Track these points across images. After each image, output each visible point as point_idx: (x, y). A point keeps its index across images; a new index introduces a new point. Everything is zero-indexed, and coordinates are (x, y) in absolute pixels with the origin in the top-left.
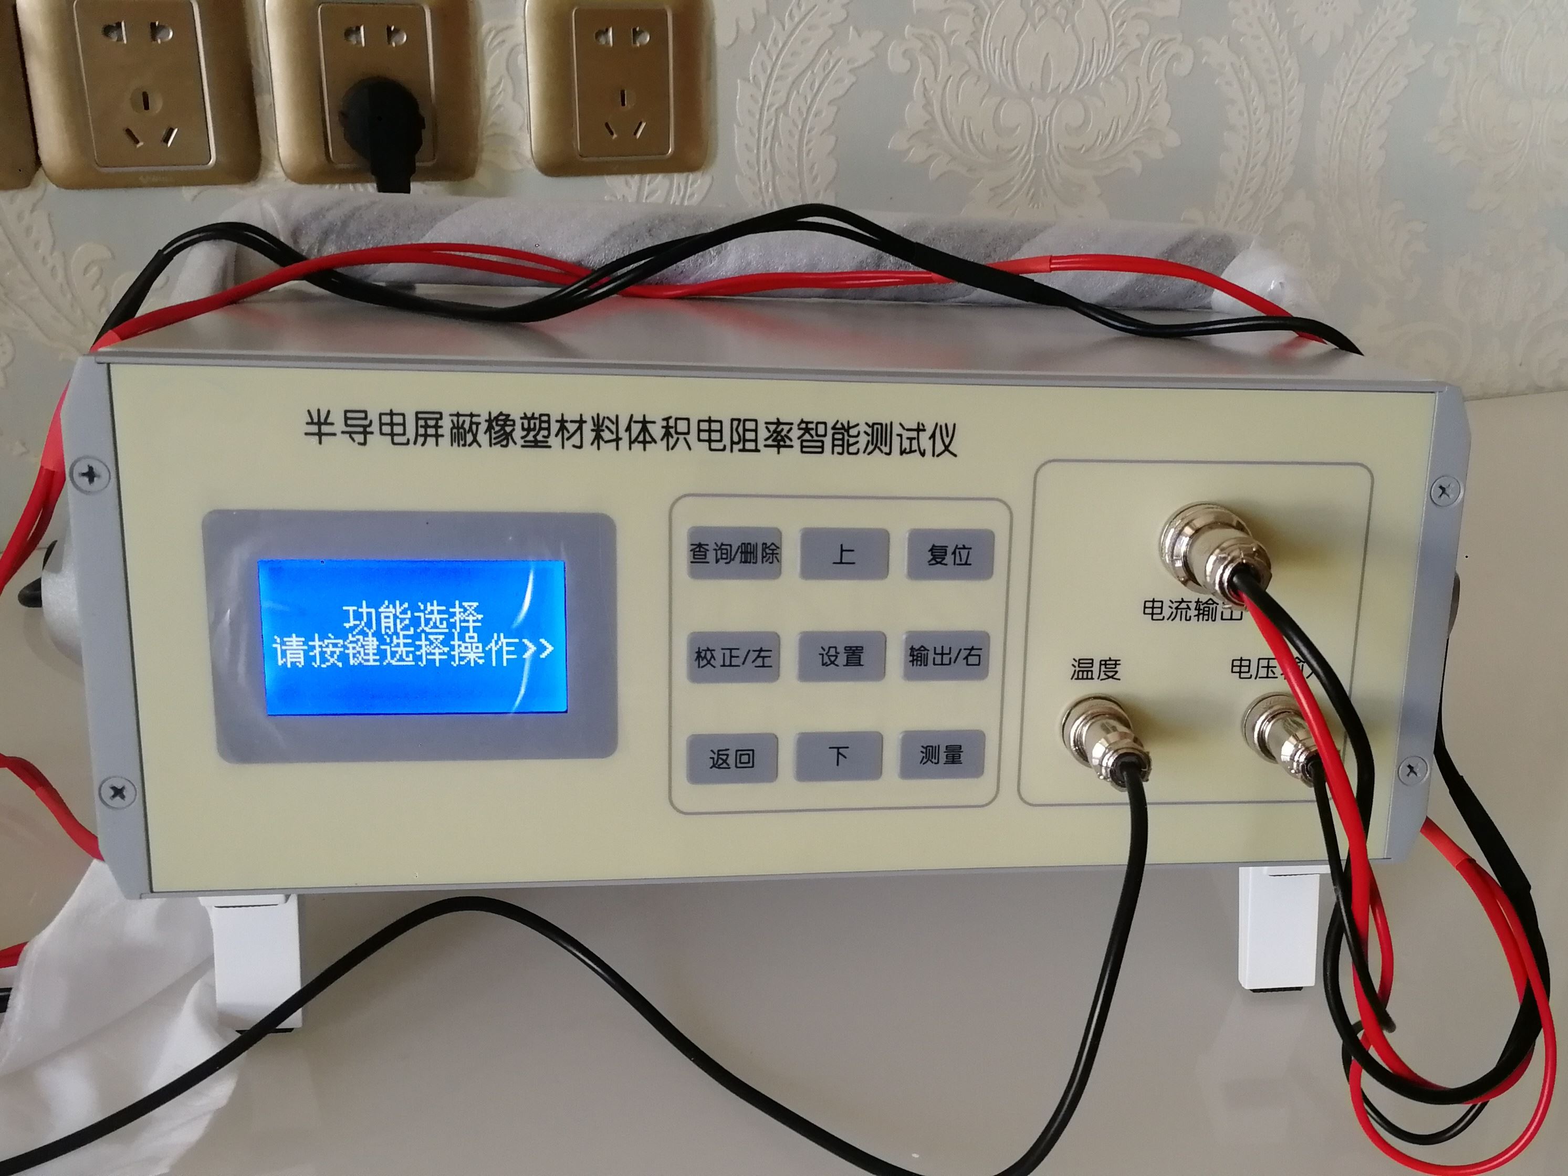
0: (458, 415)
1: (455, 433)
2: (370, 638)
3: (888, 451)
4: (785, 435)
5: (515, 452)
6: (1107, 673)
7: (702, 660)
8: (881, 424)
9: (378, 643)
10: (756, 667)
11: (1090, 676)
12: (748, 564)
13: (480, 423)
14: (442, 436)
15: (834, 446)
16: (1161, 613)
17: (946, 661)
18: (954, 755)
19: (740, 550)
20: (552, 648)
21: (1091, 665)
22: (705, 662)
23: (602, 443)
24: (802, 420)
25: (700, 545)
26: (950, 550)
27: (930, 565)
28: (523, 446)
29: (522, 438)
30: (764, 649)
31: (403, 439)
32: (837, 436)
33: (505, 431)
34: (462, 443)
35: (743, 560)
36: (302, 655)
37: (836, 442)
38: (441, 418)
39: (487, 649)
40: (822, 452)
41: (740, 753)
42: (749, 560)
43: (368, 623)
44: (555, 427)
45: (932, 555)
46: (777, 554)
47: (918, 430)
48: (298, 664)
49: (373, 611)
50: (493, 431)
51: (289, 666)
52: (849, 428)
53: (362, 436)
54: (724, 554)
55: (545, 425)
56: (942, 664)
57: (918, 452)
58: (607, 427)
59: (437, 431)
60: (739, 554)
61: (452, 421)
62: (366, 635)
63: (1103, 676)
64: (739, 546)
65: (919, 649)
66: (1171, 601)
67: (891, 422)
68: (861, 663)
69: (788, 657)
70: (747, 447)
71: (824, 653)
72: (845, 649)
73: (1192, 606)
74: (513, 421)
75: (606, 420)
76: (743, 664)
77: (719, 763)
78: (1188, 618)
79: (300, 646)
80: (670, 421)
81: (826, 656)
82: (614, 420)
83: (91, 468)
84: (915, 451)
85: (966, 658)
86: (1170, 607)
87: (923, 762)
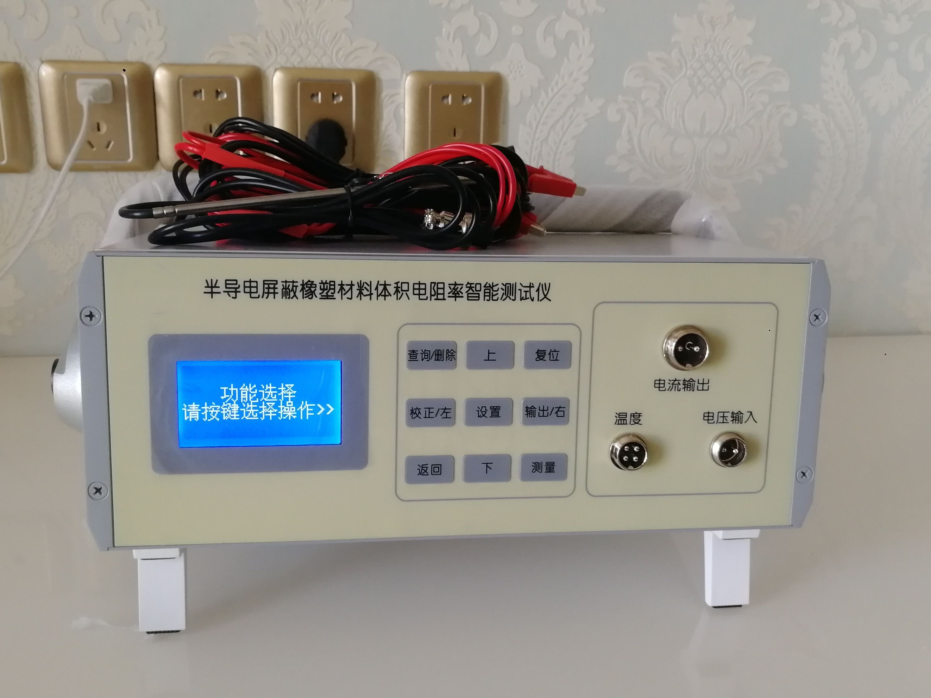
0: (286, 282)
1: (284, 291)
2: (235, 405)
3: (514, 299)
4: (459, 291)
5: (317, 302)
6: (635, 421)
7: (414, 414)
8: (510, 284)
9: (239, 407)
10: (443, 418)
11: (625, 423)
12: (439, 361)
13: (298, 286)
14: (277, 293)
15: (485, 296)
16: (664, 387)
17: (546, 414)
18: (550, 467)
19: (435, 354)
20: (333, 409)
21: (625, 416)
22: (415, 415)
23: (362, 296)
24: (468, 282)
25: (413, 351)
26: (547, 353)
27: (536, 360)
28: (320, 298)
29: (320, 294)
30: (447, 408)
31: (256, 295)
32: (486, 291)
33: (311, 290)
34: (288, 297)
35: (436, 359)
36: (198, 415)
37: (486, 294)
38: (277, 284)
39: (298, 410)
40: (478, 300)
41: (434, 466)
42: (439, 359)
43: (234, 397)
44: (338, 288)
45: (538, 355)
46: (455, 355)
47: (530, 287)
48: (195, 419)
49: (237, 389)
50: (304, 290)
51: (191, 420)
52: (493, 286)
53: (234, 293)
54: (426, 356)
55: (332, 287)
56: (544, 416)
57: (530, 299)
58: (365, 288)
59: (274, 291)
60: (434, 356)
61: (283, 285)
62: (232, 403)
63: (632, 423)
64: (434, 351)
65: (530, 408)
66: (669, 380)
67: (516, 283)
68: (499, 416)
69: (460, 412)
70: (439, 298)
71: (479, 410)
72: (491, 408)
73: (681, 382)
74: (316, 285)
75: (365, 284)
76: (436, 416)
77: (422, 472)
78: (679, 390)
79: (197, 409)
80: (399, 284)
81: (480, 412)
82: (369, 284)
83: (91, 313)
84: (528, 298)
85: (557, 412)
86: (669, 383)
87: (534, 471)
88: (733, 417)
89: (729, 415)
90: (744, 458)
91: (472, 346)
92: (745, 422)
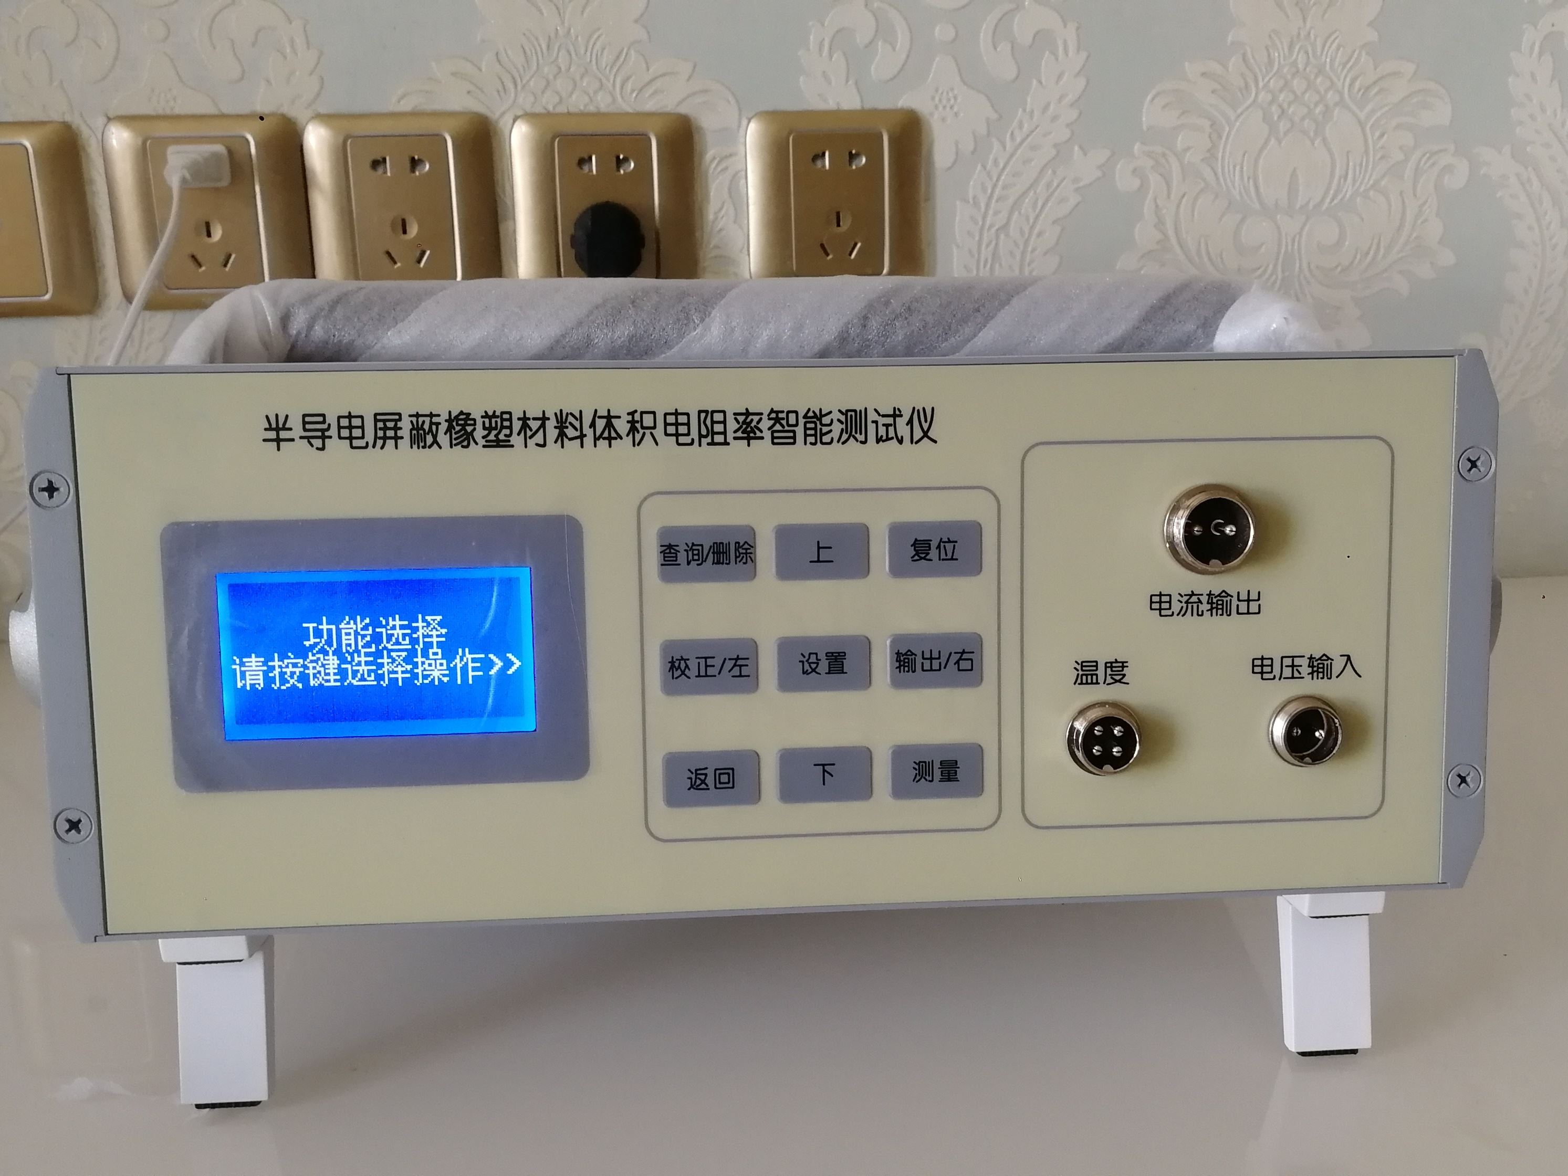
0: (417, 415)
1: (415, 434)
2: (331, 657)
3: (863, 440)
4: (755, 426)
5: (477, 453)
6: (1114, 677)
7: (677, 670)
8: (855, 411)
9: (338, 662)
10: (733, 676)
11: (1094, 681)
12: (721, 565)
13: (440, 424)
14: (402, 438)
15: (806, 435)
16: (1170, 609)
17: (936, 666)
18: (950, 771)
19: (712, 550)
20: (520, 663)
21: (1095, 668)
22: (679, 672)
23: (565, 439)
24: (772, 409)
25: (670, 546)
26: (934, 544)
27: (913, 561)
28: (484, 446)
29: (483, 437)
30: (741, 657)
31: (361, 443)
32: (809, 426)
33: (466, 430)
34: (422, 444)
35: (716, 561)
36: (261, 677)
37: (809, 432)
38: (400, 420)
39: (452, 665)
40: (794, 443)
41: (720, 772)
42: (721, 561)
43: (329, 643)
44: (517, 425)
45: (915, 550)
46: (751, 553)
47: (894, 416)
48: (257, 686)
49: (333, 627)
50: (453, 431)
51: (248, 688)
52: (822, 416)
53: (320, 441)
54: (696, 555)
55: (506, 424)
56: (933, 671)
57: (894, 439)
58: (570, 423)
59: (396, 433)
60: (711, 555)
61: (412, 422)
62: (326, 653)
63: (1109, 680)
64: (711, 547)
65: (906, 654)
66: (1180, 594)
67: (866, 409)
68: (845, 671)
70: (716, 441)
71: (805, 660)
72: (826, 656)
73: (1204, 599)
74: (474, 420)
75: (570, 416)
76: (719, 674)
77: (697, 784)
78: (1200, 613)
79: (260, 666)
80: (636, 415)
81: (806, 664)
82: (578, 416)
83: (50, 482)
84: (892, 438)
85: (957, 663)
86: (1179, 601)
87: (917, 779)
88: (1313, 667)
89: (1304, 662)
90: (1336, 748)
91: (786, 535)
92: (1337, 677)
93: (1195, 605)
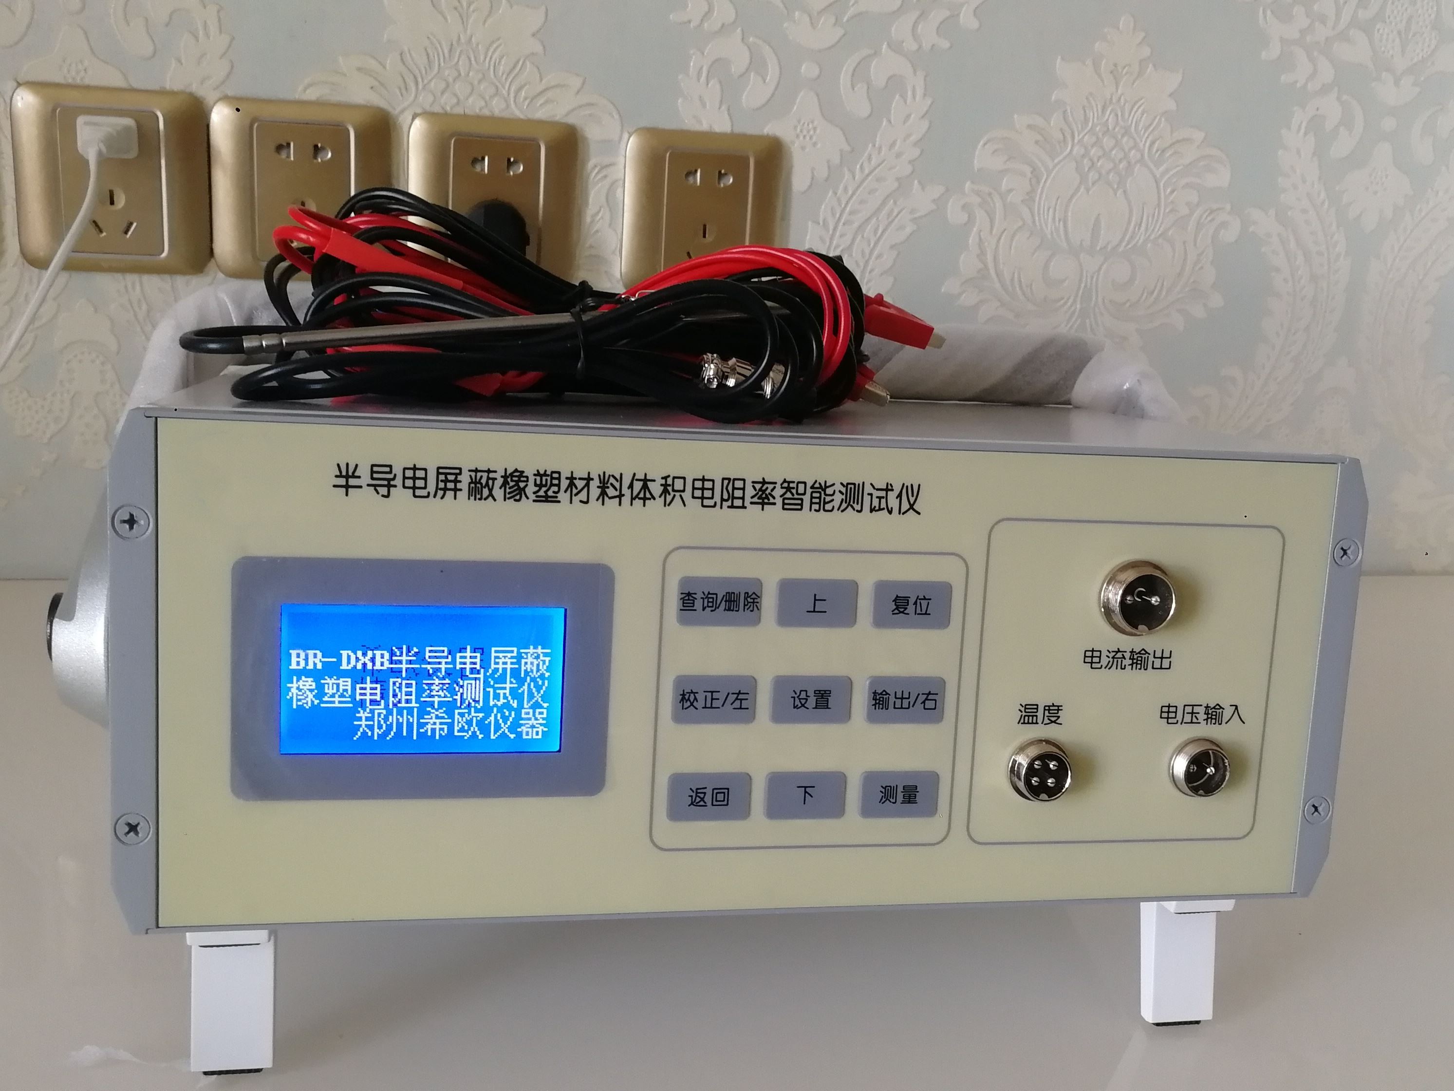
0: (476, 471)
1: (473, 487)
3: (859, 509)
4: (769, 494)
5: (527, 507)
6: (1050, 718)
7: (686, 702)
8: (854, 484)
10: (734, 709)
11: (1034, 721)
12: (731, 612)
13: (496, 479)
14: (461, 490)
15: (812, 503)
16: (1099, 662)
17: (905, 705)
18: (910, 795)
19: (725, 599)
21: (1035, 710)
22: (689, 703)
23: (606, 498)
24: (785, 479)
25: (689, 594)
26: (912, 601)
27: (893, 614)
28: (534, 501)
29: (534, 493)
30: (741, 692)
31: (423, 493)
32: (815, 495)
33: (519, 486)
37: (814, 500)
38: (460, 474)
40: (801, 509)
41: (717, 791)
42: (732, 608)
44: (565, 484)
45: (895, 605)
46: (758, 602)
47: (887, 490)
50: (508, 486)
52: (826, 487)
53: (386, 489)
54: (710, 602)
55: (555, 482)
56: (902, 708)
57: (886, 509)
58: (612, 484)
59: (455, 485)
60: (723, 603)
61: (471, 476)
63: (1046, 721)
64: (724, 596)
65: (881, 694)
66: (1108, 651)
67: (863, 483)
68: (830, 707)
69: (764, 700)
70: (735, 505)
71: (796, 696)
72: (815, 693)
73: (1127, 655)
74: (527, 477)
75: (611, 477)
76: (723, 706)
77: (697, 801)
78: (1123, 667)
80: (668, 479)
81: (796, 699)
82: (619, 479)
83: (132, 516)
84: (884, 509)
85: (924, 702)
86: (1107, 656)
87: (882, 801)
88: (1208, 714)
89: (1202, 710)
90: (1224, 783)
91: (788, 587)
92: (1226, 723)
93: (1120, 660)
